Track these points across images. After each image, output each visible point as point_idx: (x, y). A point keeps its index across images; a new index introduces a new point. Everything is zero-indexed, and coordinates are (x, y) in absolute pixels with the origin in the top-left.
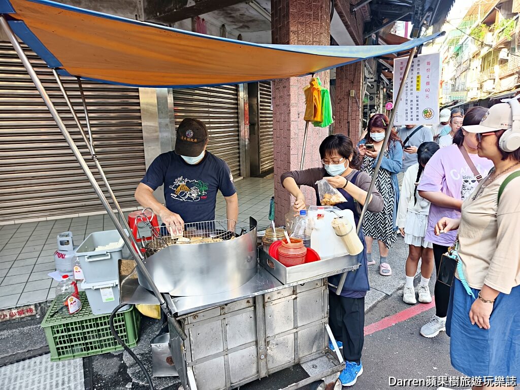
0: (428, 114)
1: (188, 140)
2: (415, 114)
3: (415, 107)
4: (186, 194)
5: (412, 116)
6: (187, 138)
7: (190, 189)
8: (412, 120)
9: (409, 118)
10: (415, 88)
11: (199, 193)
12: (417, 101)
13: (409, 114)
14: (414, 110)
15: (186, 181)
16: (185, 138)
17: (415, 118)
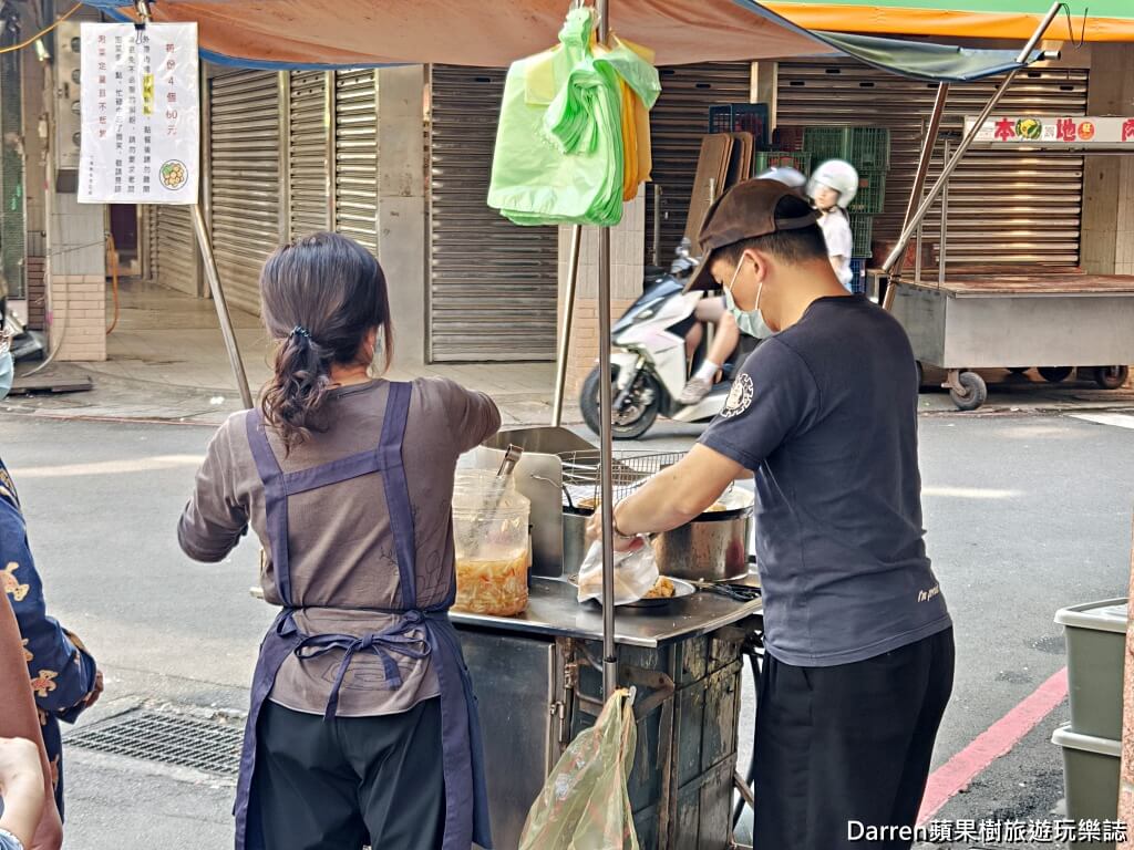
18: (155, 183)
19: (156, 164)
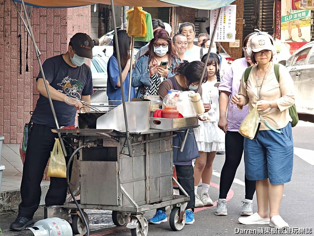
0: (230, 36)
1: (86, 47)
2: (222, 36)
3: (222, 32)
4: (69, 90)
5: (221, 37)
6: (85, 46)
7: (72, 86)
8: (220, 39)
9: (219, 38)
10: (223, 21)
11: (78, 90)
12: (224, 29)
13: (219, 36)
14: (222, 33)
15: (70, 80)
16: (84, 46)
17: (222, 38)
18: (226, 38)
19: (226, 34)
